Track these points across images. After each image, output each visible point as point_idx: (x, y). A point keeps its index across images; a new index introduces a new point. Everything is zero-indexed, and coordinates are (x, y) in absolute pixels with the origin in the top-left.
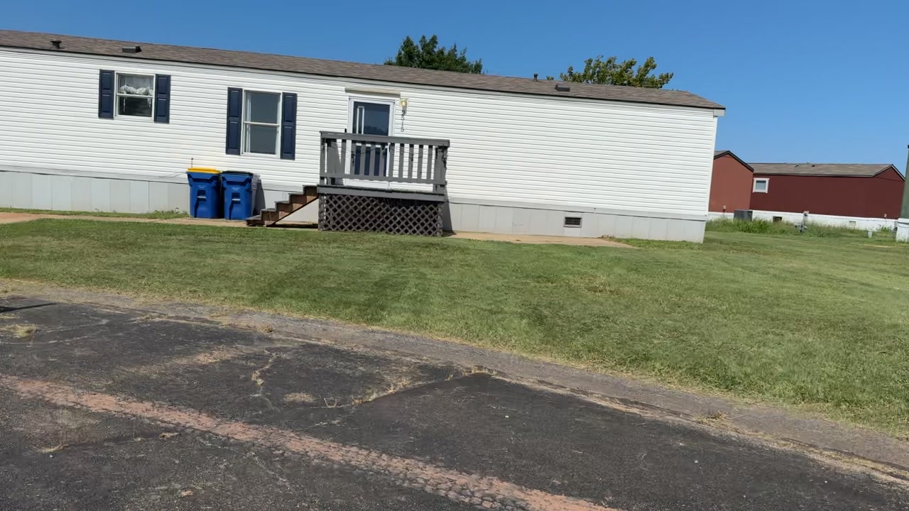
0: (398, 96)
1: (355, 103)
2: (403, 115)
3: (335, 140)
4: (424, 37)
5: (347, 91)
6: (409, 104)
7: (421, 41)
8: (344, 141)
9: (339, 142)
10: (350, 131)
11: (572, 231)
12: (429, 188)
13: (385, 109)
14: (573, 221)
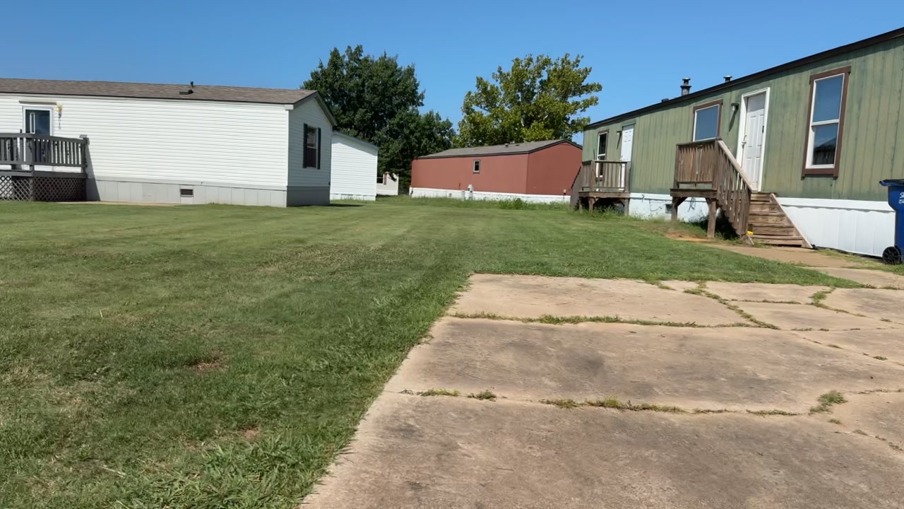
0: (55, 104)
1: (27, 111)
2: (60, 117)
3: (16, 139)
4: (349, 47)
5: (21, 102)
6: (63, 109)
7: (347, 51)
8: (21, 139)
9: (18, 139)
10: (24, 132)
11: (187, 200)
12: (78, 170)
13: (47, 114)
14: (187, 192)
